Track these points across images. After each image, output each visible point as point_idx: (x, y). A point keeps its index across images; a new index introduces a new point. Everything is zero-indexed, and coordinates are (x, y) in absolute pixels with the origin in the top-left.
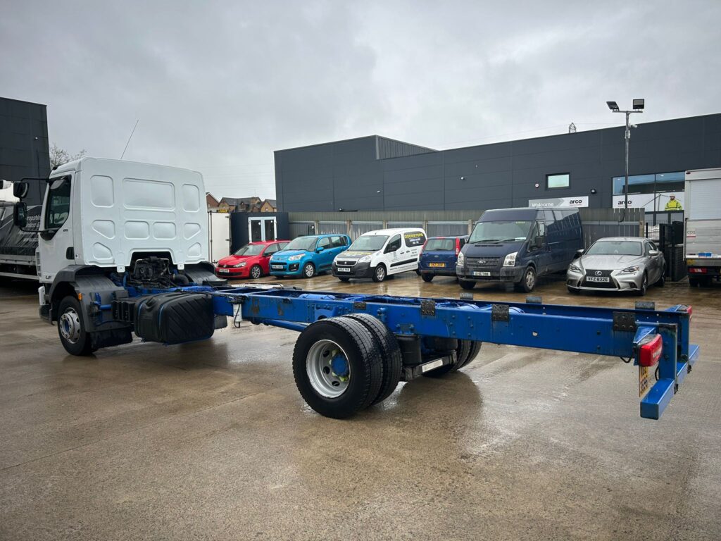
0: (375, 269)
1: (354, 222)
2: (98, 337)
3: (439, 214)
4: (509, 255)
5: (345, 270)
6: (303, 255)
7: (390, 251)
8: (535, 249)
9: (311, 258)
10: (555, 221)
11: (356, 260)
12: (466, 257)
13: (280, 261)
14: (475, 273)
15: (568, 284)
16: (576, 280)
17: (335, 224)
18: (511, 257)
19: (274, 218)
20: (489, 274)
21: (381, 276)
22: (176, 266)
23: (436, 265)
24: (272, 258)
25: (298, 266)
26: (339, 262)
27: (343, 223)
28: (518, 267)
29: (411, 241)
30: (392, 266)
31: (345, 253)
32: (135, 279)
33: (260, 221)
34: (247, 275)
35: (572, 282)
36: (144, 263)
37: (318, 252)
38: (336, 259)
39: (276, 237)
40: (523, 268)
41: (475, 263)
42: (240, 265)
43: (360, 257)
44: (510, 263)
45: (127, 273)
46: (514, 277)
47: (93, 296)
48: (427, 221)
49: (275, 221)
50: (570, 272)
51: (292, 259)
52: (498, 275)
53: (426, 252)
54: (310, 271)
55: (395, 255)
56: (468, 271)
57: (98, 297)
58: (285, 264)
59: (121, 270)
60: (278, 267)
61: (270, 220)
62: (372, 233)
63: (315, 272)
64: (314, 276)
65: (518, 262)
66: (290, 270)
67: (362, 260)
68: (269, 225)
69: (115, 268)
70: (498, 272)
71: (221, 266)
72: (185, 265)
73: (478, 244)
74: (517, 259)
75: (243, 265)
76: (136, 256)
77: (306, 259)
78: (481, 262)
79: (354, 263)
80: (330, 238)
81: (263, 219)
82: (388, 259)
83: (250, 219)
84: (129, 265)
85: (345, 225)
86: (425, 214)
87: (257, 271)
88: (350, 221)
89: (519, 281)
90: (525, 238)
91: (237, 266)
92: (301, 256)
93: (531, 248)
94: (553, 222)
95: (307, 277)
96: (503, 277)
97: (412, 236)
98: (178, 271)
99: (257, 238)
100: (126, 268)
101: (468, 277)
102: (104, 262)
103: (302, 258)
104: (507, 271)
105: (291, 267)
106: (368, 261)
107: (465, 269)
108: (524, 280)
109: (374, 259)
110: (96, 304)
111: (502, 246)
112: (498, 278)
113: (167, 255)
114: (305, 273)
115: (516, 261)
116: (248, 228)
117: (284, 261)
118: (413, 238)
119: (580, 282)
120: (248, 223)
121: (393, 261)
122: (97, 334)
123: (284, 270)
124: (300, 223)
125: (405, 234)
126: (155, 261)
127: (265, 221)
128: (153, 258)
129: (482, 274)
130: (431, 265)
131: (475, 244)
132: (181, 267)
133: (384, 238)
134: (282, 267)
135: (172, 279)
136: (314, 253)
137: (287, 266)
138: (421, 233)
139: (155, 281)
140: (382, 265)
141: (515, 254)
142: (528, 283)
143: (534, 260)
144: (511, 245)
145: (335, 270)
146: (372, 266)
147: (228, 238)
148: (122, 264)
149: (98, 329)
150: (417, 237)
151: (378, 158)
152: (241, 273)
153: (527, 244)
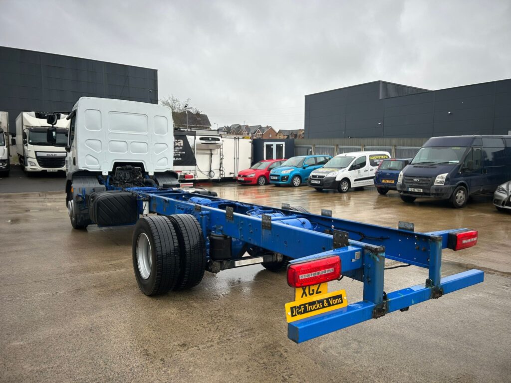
0: (340, 182)
1: (340, 147)
2: (82, 217)
3: (406, 140)
4: (440, 176)
5: (316, 182)
6: (292, 170)
7: (354, 169)
8: (467, 171)
9: (299, 172)
10: (506, 147)
11: (325, 175)
12: (405, 175)
13: (276, 174)
14: (410, 190)
15: (494, 203)
16: (500, 200)
17: (326, 148)
18: (442, 177)
19: (284, 143)
20: (421, 191)
21: (345, 188)
22: (148, 173)
23: (388, 181)
24: (272, 172)
25: (288, 177)
26: (313, 176)
27: (332, 147)
28: (448, 186)
29: (375, 161)
30: (355, 180)
31: (320, 170)
32: (117, 180)
33: (272, 145)
34: (256, 183)
35: (498, 201)
36: (122, 170)
37: (304, 168)
38: (312, 174)
39: (284, 156)
40: (453, 187)
41: (411, 181)
42: (251, 175)
43: (328, 173)
44: (441, 182)
45: (110, 176)
46: (443, 194)
47: (81, 190)
48: (395, 146)
49: (284, 145)
50: (497, 193)
51: (284, 173)
52: (428, 192)
53: (380, 171)
54: (297, 181)
55: (359, 172)
56: (405, 187)
57: (84, 191)
58: (279, 176)
59: (105, 173)
60: (274, 178)
61: (280, 145)
62: (343, 155)
63: (301, 182)
64: (300, 186)
65: (447, 182)
66: (282, 181)
67: (330, 175)
68: (279, 148)
69: (101, 172)
70: (429, 189)
71: (239, 176)
72: (155, 173)
73: (417, 166)
74: (447, 179)
75: (253, 175)
76: (116, 164)
77: (294, 173)
78: (415, 180)
79: (323, 177)
80: (315, 158)
81: (274, 144)
82: (352, 175)
83: (265, 144)
84: (111, 170)
85: (333, 148)
86: (394, 141)
87: (263, 180)
88: (337, 145)
89: (449, 198)
90: (458, 162)
91: (249, 176)
92: (290, 171)
93: (463, 170)
94: (504, 148)
95: (294, 186)
96: (433, 194)
97: (377, 157)
98: (150, 176)
99: (269, 157)
100: (109, 172)
101: (405, 192)
102: (93, 168)
103: (292, 172)
104: (437, 189)
105: (283, 178)
106: (334, 176)
107: (403, 186)
108: (453, 197)
109: (339, 175)
110: (80, 196)
111: (436, 167)
112: (428, 194)
113: (141, 165)
114: (293, 183)
115: (446, 180)
116: (263, 150)
117: (277, 174)
118: (377, 159)
119: (504, 202)
120: (264, 147)
121: (357, 177)
122: (81, 216)
123: (278, 180)
124: (303, 147)
125: (370, 156)
126: (130, 169)
127: (277, 145)
128: (128, 166)
129: (416, 190)
130: (383, 181)
131: (414, 165)
132: (151, 174)
133: (351, 159)
134: (276, 178)
135: (143, 182)
136: (301, 169)
137: (280, 178)
138: (386, 155)
139: (130, 183)
140: (346, 180)
141: (445, 175)
142: (457, 200)
143: (467, 181)
144: (445, 166)
145: (310, 182)
146: (337, 180)
147: (250, 157)
148: (106, 170)
149: (82, 212)
150: (381, 158)
151: (381, 98)
152: (251, 181)
153: (459, 166)
